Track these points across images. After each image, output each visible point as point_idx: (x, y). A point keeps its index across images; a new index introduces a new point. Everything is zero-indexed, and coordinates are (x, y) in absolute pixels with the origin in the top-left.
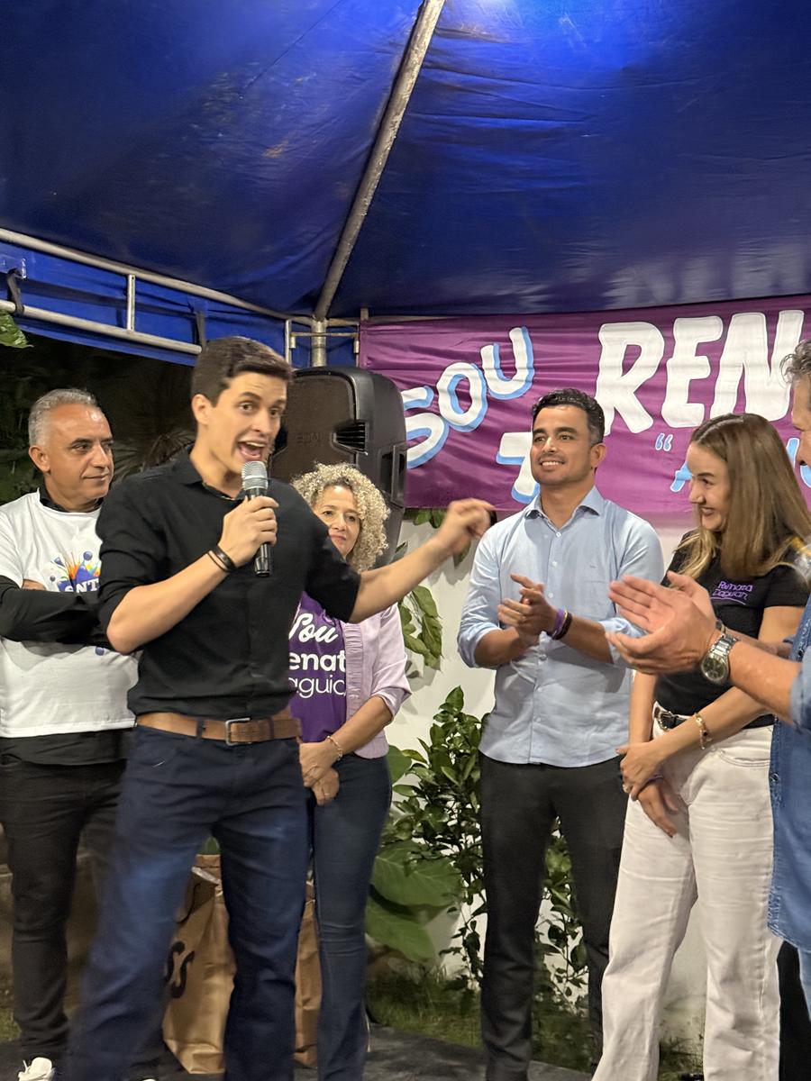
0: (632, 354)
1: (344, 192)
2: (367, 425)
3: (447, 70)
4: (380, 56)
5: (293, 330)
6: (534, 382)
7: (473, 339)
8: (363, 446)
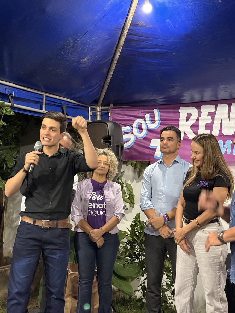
0: (189, 116)
1: (105, 70)
2: (112, 137)
3: (134, 35)
4: (115, 32)
5: (91, 110)
6: (161, 124)
7: (143, 112)
8: (111, 143)
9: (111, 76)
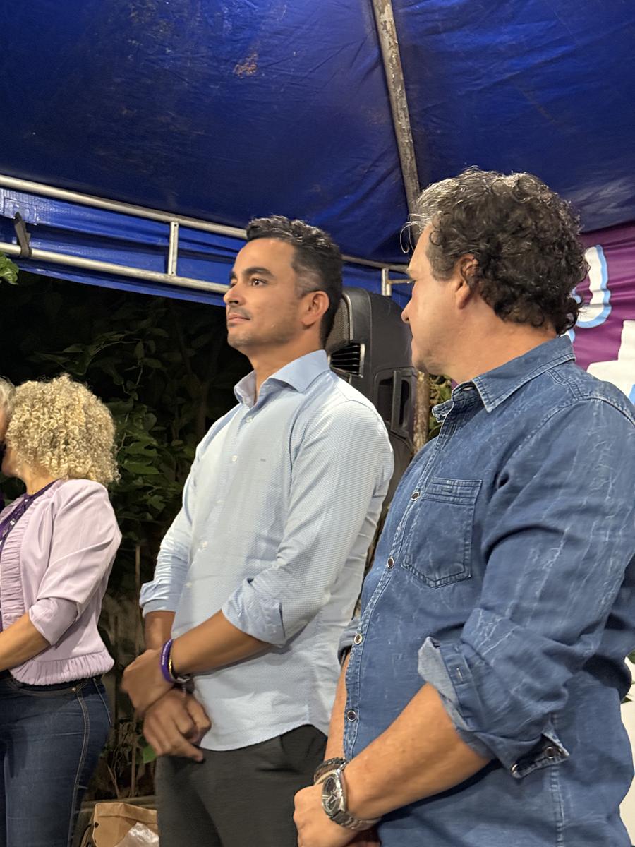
5: (390, 278)
6: (612, 304)
9: (405, 140)
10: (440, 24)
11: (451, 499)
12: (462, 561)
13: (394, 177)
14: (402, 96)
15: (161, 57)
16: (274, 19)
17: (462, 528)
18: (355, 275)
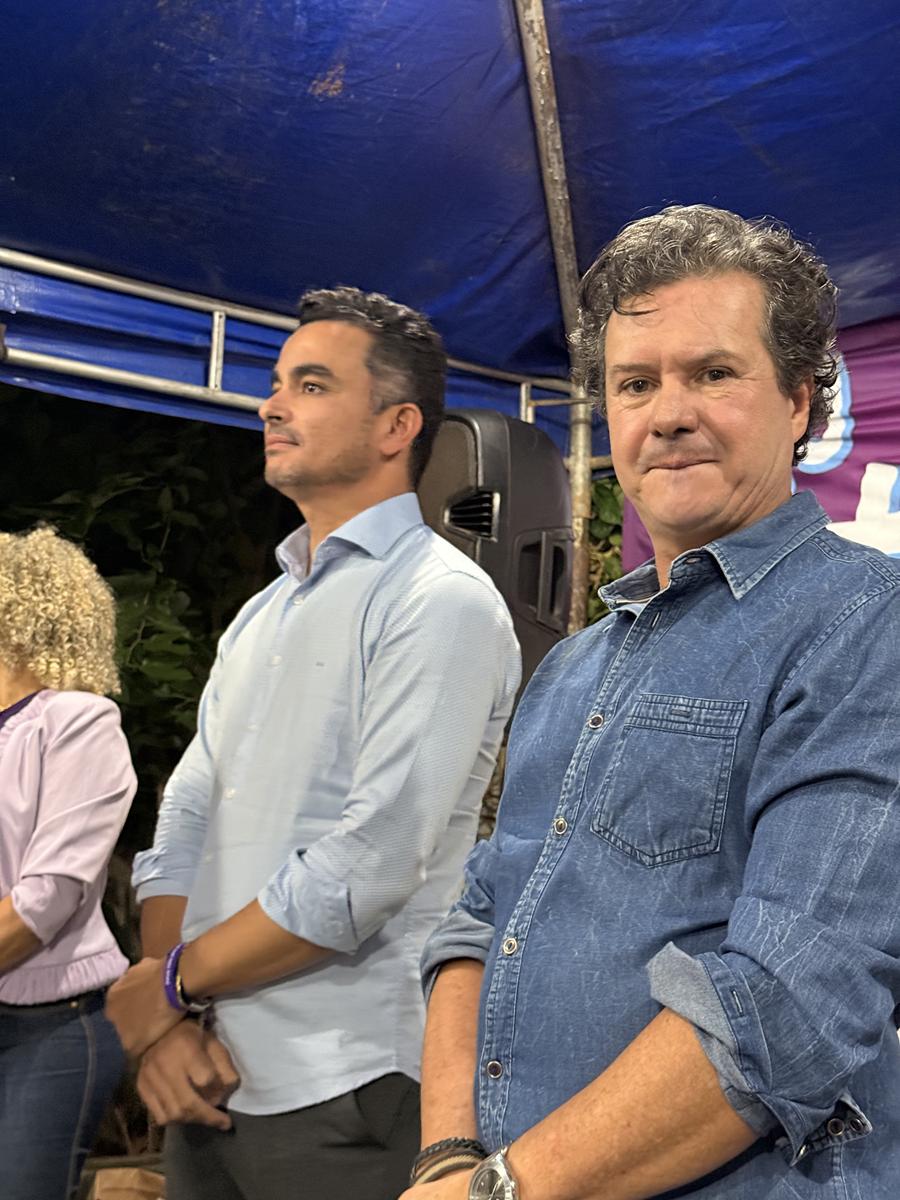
5: (533, 397)
9: (558, 196)
10: (613, 26)
11: (690, 727)
12: (708, 826)
13: (540, 253)
14: (555, 132)
15: (201, 67)
16: (369, 14)
17: (711, 774)
18: (483, 393)
